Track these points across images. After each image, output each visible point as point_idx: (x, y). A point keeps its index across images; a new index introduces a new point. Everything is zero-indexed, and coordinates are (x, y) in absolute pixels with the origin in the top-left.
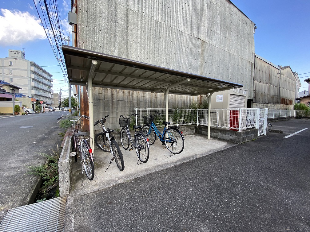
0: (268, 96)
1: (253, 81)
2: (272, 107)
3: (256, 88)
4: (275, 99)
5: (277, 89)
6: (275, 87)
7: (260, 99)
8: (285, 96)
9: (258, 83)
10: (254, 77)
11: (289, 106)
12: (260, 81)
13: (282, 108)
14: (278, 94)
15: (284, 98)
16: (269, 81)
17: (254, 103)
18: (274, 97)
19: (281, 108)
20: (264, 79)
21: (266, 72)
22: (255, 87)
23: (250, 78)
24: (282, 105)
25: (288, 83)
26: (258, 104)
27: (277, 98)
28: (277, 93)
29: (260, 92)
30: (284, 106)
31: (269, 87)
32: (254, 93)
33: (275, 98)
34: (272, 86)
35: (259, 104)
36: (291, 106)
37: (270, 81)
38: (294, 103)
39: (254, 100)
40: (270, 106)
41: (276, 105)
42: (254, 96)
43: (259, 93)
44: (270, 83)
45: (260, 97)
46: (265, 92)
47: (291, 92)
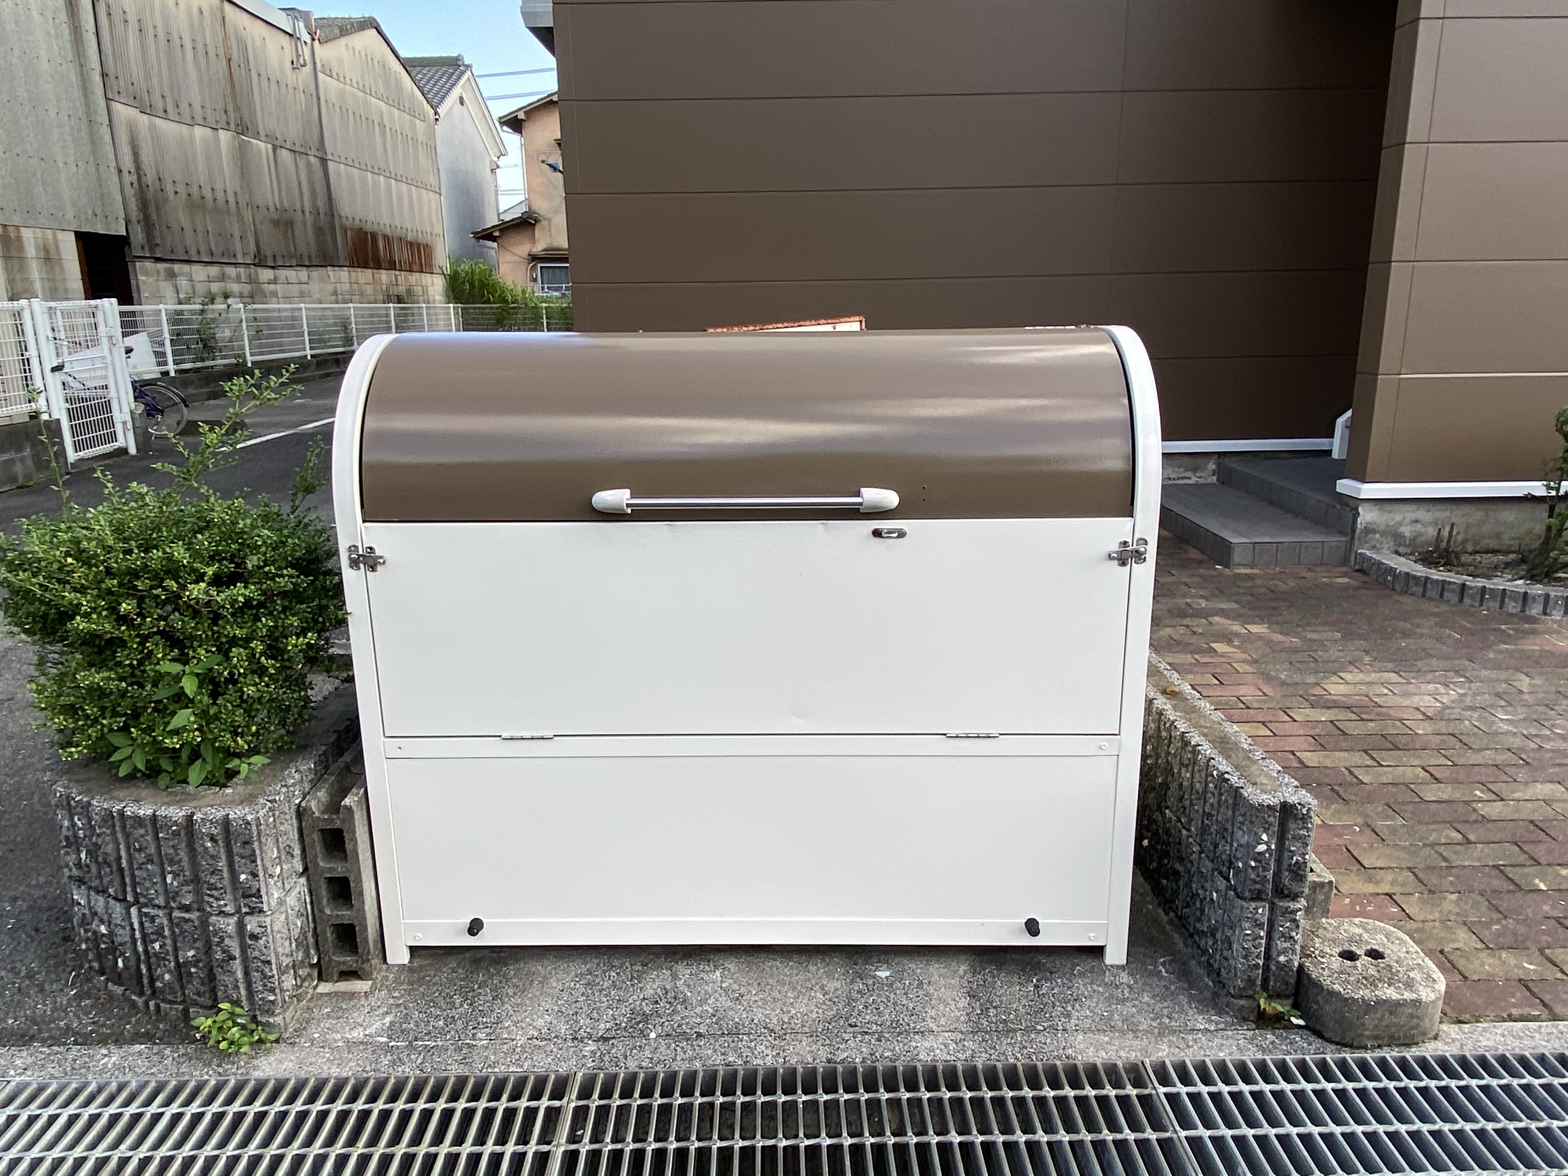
0: (248, 214)
1: (102, 102)
2: (295, 289)
3: (136, 155)
4: (305, 239)
5: (302, 165)
6: (284, 154)
7: (188, 232)
8: (371, 217)
9: (150, 122)
10: (104, 75)
11: (414, 278)
12: (160, 104)
13: (369, 290)
14: (321, 202)
15: (368, 228)
16: (232, 115)
17: (148, 265)
18: (290, 223)
19: (362, 294)
20: (194, 93)
21: (201, 50)
22: (125, 150)
23: (74, 78)
24: (364, 275)
25: (384, 136)
26: (176, 267)
27: (319, 231)
28: (313, 193)
29: (181, 189)
30: (375, 282)
31: (242, 155)
32: (130, 192)
33: (298, 229)
34: (263, 147)
35: (186, 268)
36: (426, 279)
37: (237, 108)
38: (442, 258)
39: (138, 237)
40: (275, 281)
41: (316, 273)
42: (135, 213)
43: (171, 194)
44: (243, 128)
45: (185, 221)
46: (219, 187)
47: (410, 195)
